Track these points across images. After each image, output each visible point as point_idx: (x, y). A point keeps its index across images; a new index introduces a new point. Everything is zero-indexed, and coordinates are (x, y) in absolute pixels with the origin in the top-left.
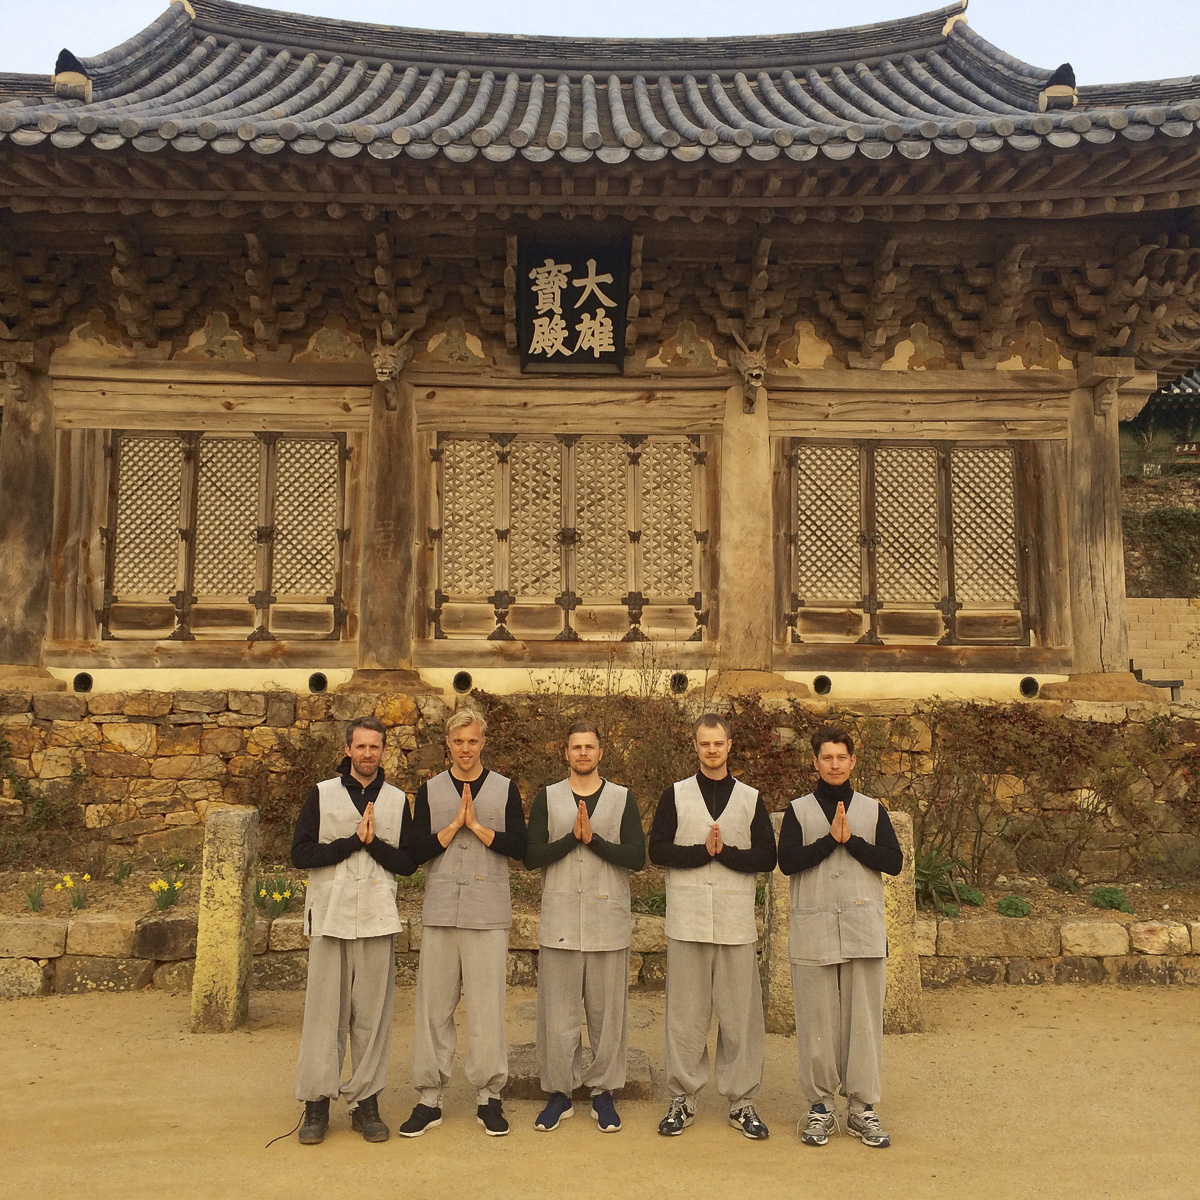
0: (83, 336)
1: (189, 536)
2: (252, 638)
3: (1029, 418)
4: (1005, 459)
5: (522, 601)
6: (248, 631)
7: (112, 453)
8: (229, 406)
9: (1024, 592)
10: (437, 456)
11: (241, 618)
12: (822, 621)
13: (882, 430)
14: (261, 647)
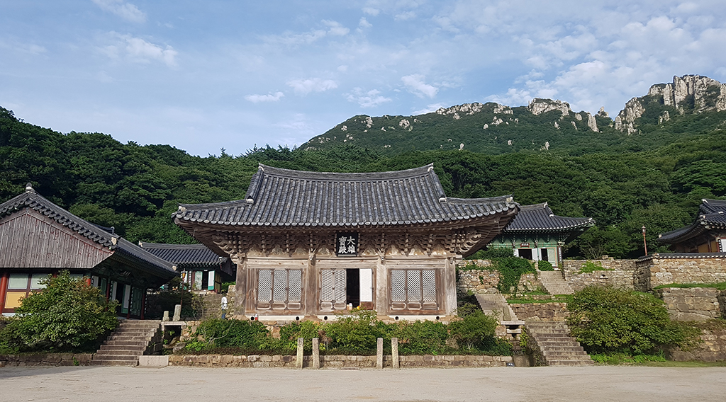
0: (252, 250)
1: (272, 289)
2: (285, 310)
3: (437, 264)
4: (434, 272)
5: (337, 302)
6: (284, 308)
7: (258, 273)
8: (280, 264)
9: (437, 299)
10: (320, 273)
11: (283, 306)
12: (396, 306)
13: (409, 267)
14: (287, 311)
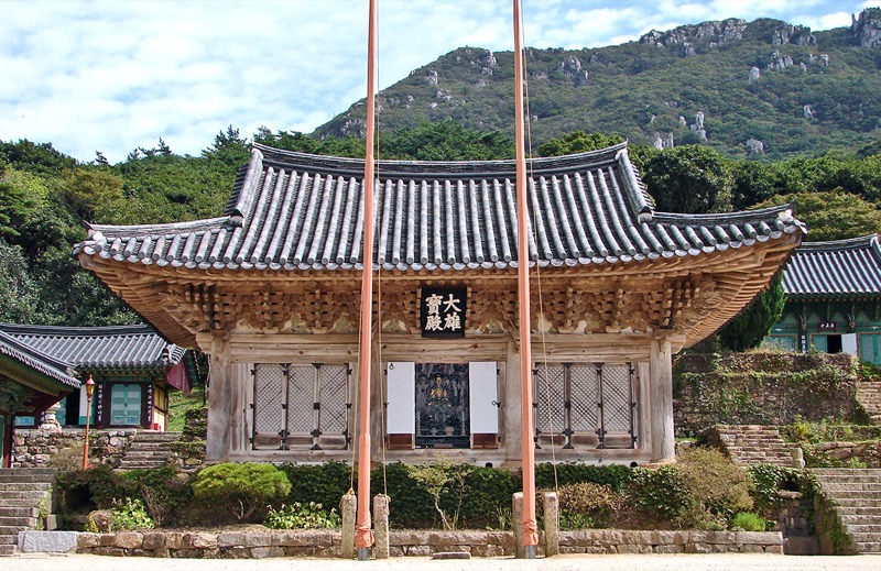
0: (241, 324)
2: (312, 449)
3: (634, 353)
4: (625, 370)
6: (311, 446)
8: (301, 353)
11: (308, 440)
13: (573, 359)
14: (316, 453)
